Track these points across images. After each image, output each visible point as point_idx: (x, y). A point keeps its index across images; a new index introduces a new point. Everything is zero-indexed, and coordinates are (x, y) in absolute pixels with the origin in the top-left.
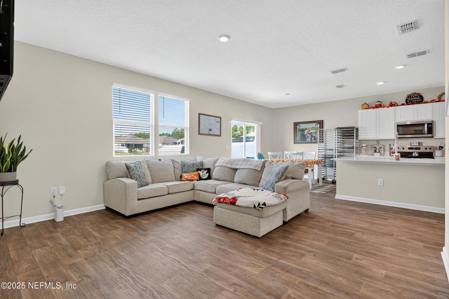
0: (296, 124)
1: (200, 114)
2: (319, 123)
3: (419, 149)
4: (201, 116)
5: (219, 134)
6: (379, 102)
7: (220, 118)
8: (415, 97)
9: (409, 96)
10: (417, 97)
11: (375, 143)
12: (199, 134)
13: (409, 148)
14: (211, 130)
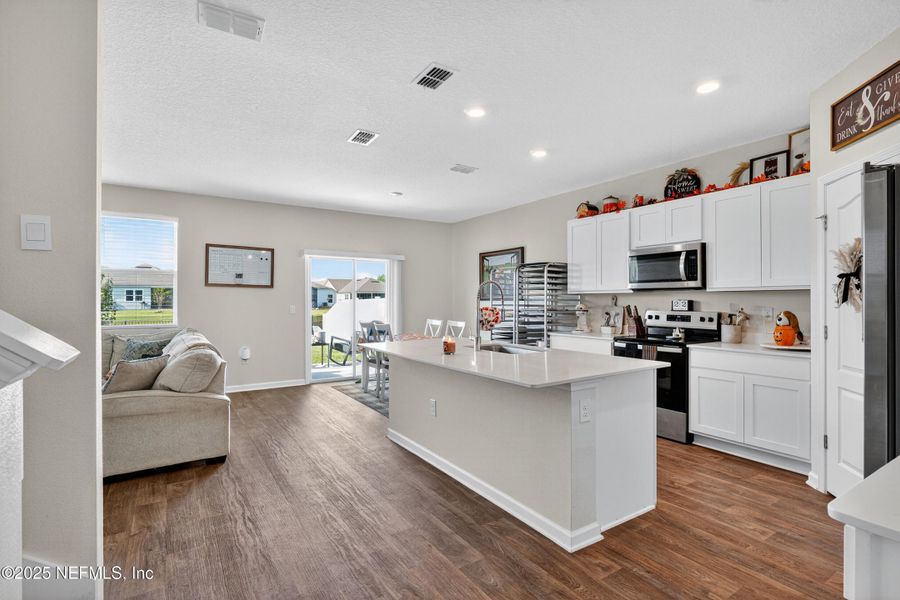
0: (483, 257)
1: (208, 246)
2: (517, 253)
3: (687, 319)
4: (210, 248)
5: (269, 284)
6: (611, 197)
7: (272, 251)
8: (684, 180)
9: (672, 181)
10: (687, 180)
11: (610, 302)
12: (207, 284)
13: (670, 318)
14: (239, 276)
